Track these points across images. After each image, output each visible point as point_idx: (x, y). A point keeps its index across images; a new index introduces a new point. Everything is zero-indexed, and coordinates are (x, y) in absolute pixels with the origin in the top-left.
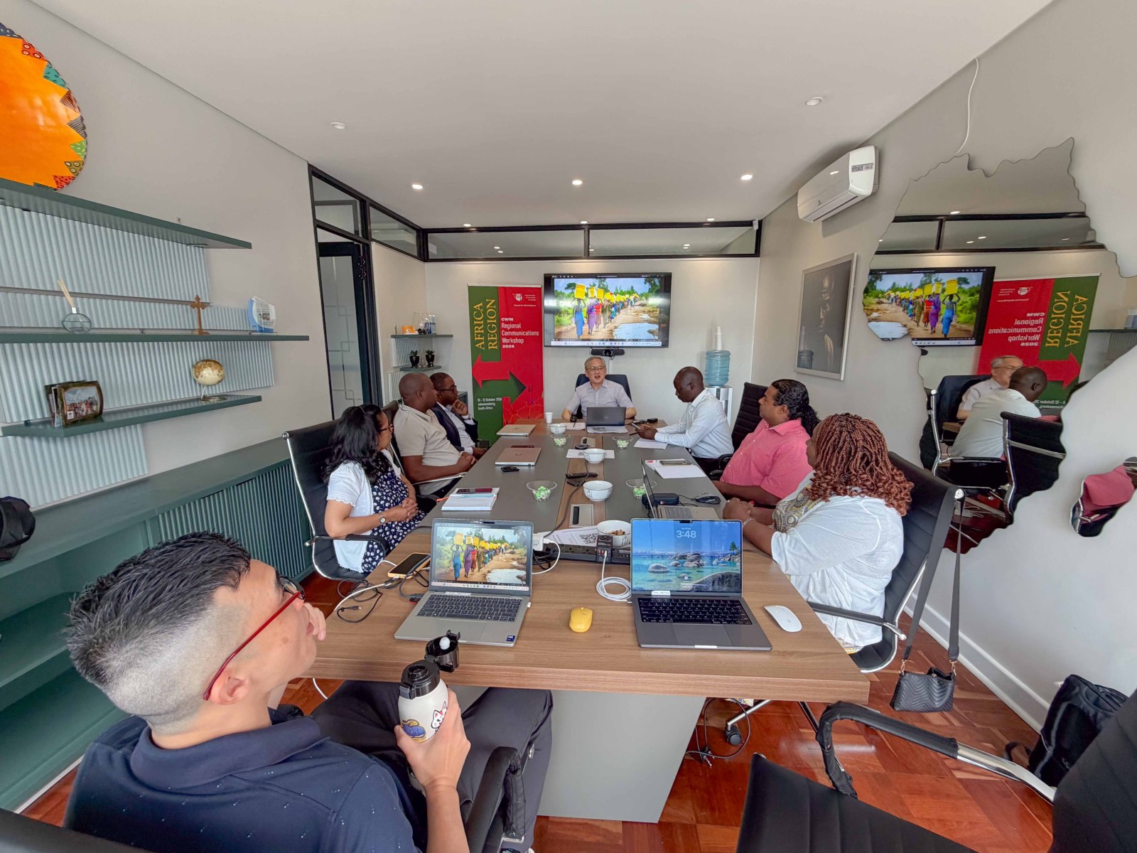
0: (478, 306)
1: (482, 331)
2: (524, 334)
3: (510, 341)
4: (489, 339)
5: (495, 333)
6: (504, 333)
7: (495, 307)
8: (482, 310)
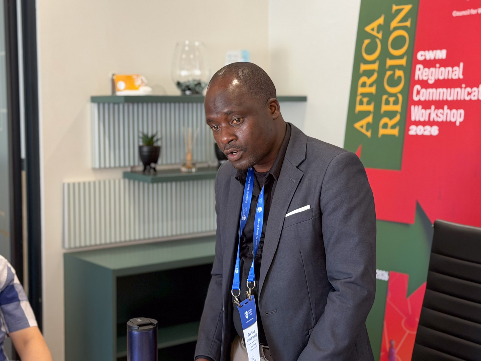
0: (375, 24)
1: (374, 90)
2: (469, 94)
3: (430, 114)
4: (384, 108)
5: (400, 92)
6: (418, 93)
7: (408, 24)
8: (380, 36)
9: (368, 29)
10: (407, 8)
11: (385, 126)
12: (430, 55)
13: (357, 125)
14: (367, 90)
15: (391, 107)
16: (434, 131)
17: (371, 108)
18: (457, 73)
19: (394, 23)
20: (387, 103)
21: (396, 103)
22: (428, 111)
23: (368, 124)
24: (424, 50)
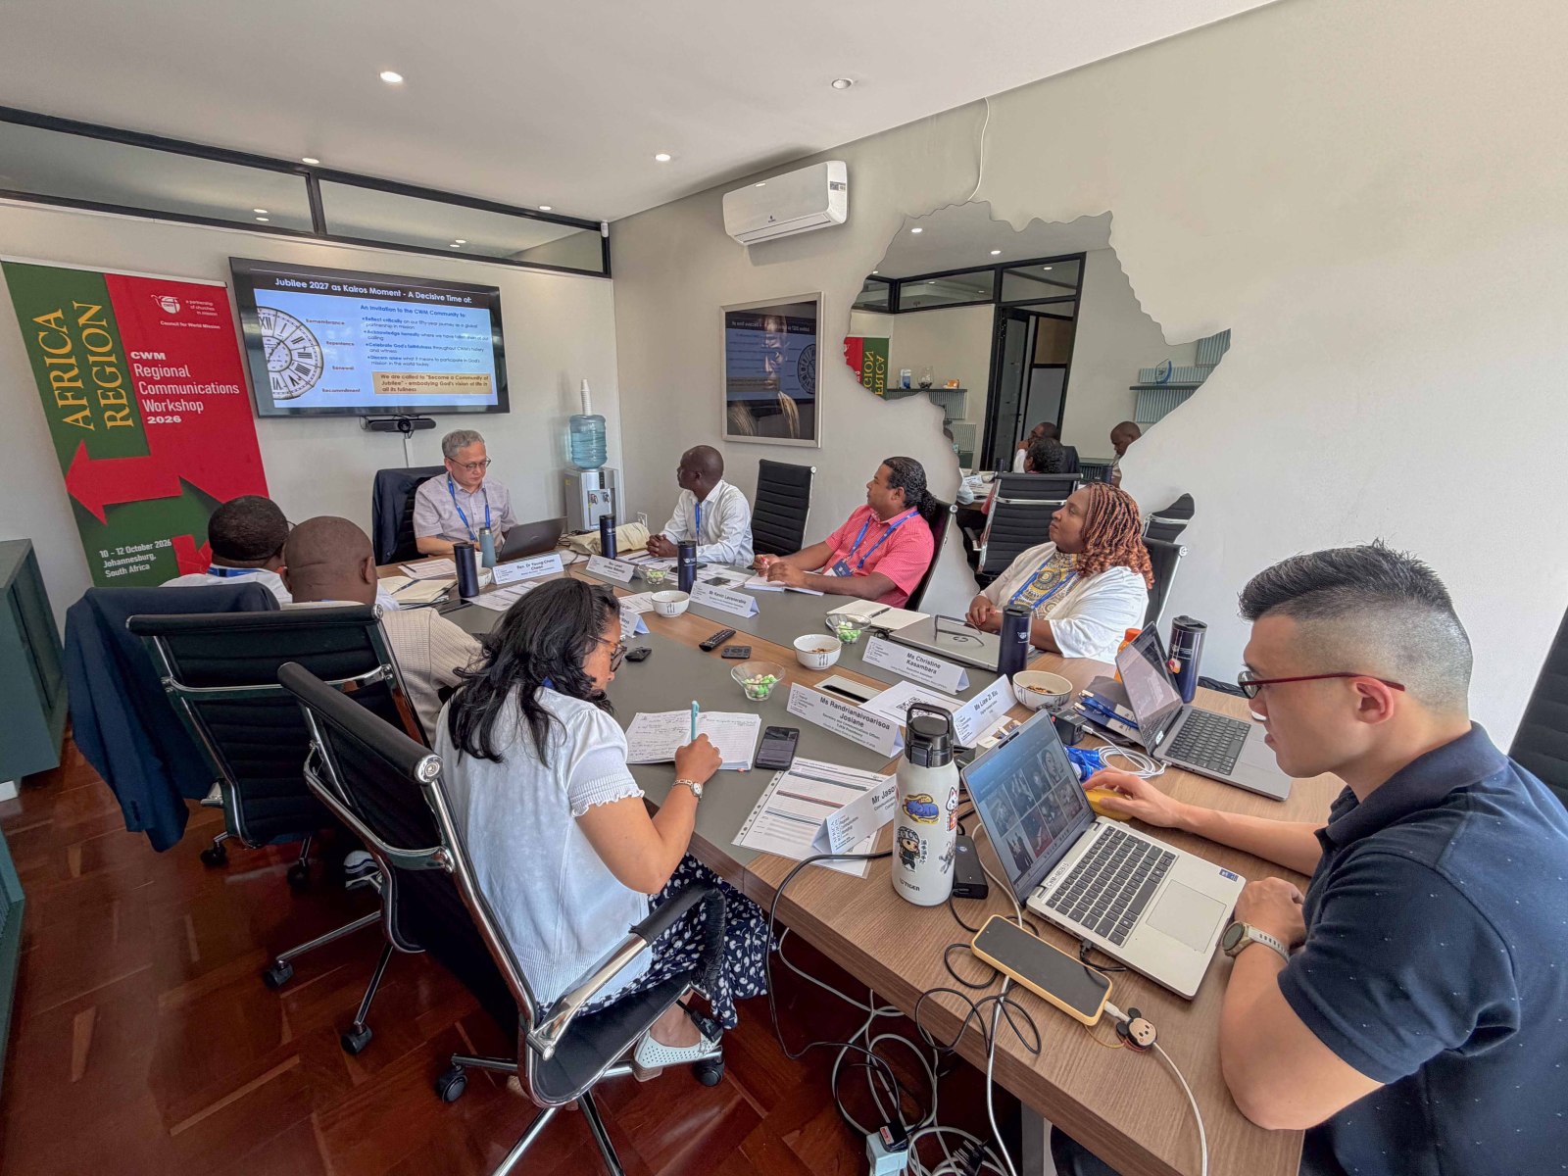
0: (51, 316)
1: (79, 384)
2: (202, 390)
3: (166, 406)
4: (103, 402)
5: (118, 387)
6: (145, 388)
7: (104, 323)
8: (65, 330)
9: (40, 320)
10: (96, 308)
11: (112, 418)
12: (146, 356)
13: (68, 420)
14: (66, 384)
15: (112, 401)
16: (177, 419)
17: (84, 402)
18: (184, 372)
19: (82, 321)
20: (107, 397)
21: (118, 396)
22: (163, 404)
23: (85, 418)
24: (138, 351)
